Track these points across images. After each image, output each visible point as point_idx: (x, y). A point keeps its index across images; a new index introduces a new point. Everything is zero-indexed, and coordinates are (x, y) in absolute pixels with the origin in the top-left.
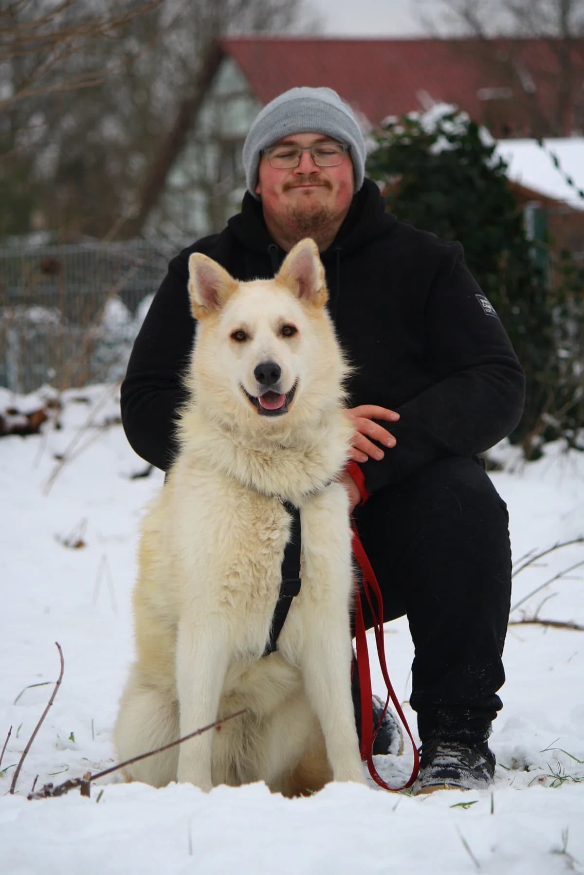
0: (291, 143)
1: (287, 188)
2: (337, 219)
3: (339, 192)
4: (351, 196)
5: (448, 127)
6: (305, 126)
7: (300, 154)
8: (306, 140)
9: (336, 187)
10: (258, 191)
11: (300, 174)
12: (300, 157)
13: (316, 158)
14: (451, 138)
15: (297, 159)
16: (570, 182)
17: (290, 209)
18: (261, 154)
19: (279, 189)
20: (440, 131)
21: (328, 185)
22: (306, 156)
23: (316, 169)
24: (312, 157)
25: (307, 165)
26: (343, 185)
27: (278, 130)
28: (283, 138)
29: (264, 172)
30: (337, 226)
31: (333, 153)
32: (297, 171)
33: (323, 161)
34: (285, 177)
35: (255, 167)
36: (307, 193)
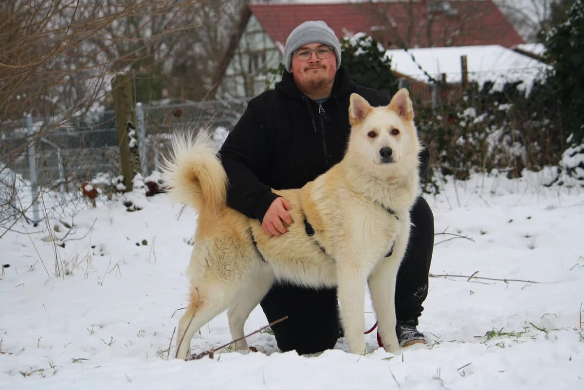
0: (306, 48)
1: (306, 70)
2: (330, 82)
3: (330, 70)
4: (335, 72)
5: (362, 43)
6: (312, 40)
7: (310, 53)
8: (313, 46)
9: (328, 68)
10: (292, 71)
11: (311, 62)
12: (311, 55)
13: (318, 54)
14: (364, 48)
15: (309, 55)
16: (420, 68)
17: (308, 80)
18: (292, 54)
19: (302, 70)
20: (359, 45)
21: (324, 67)
22: (314, 54)
23: (318, 60)
24: (317, 54)
25: (314, 58)
26: (331, 67)
27: (300, 43)
28: (303, 46)
29: (294, 62)
30: (331, 86)
31: (326, 51)
32: (310, 61)
33: (321, 56)
34: (304, 65)
35: (290, 60)
36: (315, 72)
